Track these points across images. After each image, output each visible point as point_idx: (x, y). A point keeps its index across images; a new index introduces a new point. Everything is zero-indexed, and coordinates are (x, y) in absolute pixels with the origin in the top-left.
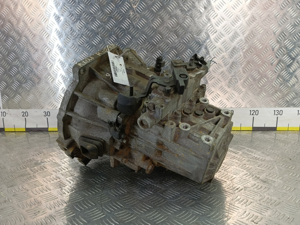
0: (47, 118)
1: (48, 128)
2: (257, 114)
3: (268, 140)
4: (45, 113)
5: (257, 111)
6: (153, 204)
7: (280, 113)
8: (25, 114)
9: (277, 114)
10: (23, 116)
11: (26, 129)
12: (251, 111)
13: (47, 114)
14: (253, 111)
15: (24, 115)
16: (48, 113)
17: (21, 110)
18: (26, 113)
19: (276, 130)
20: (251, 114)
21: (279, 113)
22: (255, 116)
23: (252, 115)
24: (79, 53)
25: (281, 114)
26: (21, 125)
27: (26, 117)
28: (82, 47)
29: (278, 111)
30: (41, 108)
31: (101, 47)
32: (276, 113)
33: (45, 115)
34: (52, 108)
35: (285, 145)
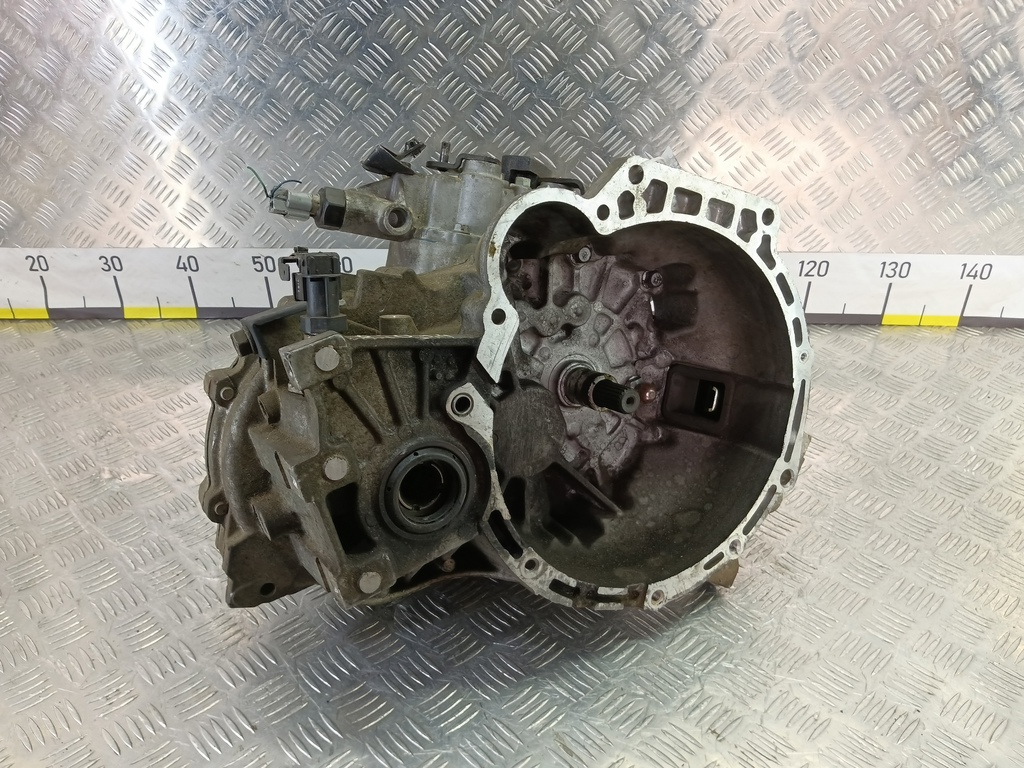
0: (115, 277)
1: (121, 310)
2: (822, 272)
3: (843, 372)
4: (104, 260)
5: (824, 265)
6: (445, 659)
7: (901, 270)
8: (38, 264)
9: (891, 273)
10: (31, 269)
11: (51, 311)
12: (803, 262)
13: (110, 263)
14: (812, 264)
15: (36, 266)
16: (115, 260)
17: (21, 253)
18: (41, 259)
19: (881, 325)
20: (804, 272)
21: (898, 270)
22: (815, 280)
23: (807, 275)
24: (192, 52)
25: (904, 274)
26: (29, 299)
27: (41, 273)
28: (202, 32)
29: (894, 265)
30: (87, 243)
31: (274, 30)
32: (888, 270)
33: (107, 268)
34: (124, 244)
35: (888, 402)
